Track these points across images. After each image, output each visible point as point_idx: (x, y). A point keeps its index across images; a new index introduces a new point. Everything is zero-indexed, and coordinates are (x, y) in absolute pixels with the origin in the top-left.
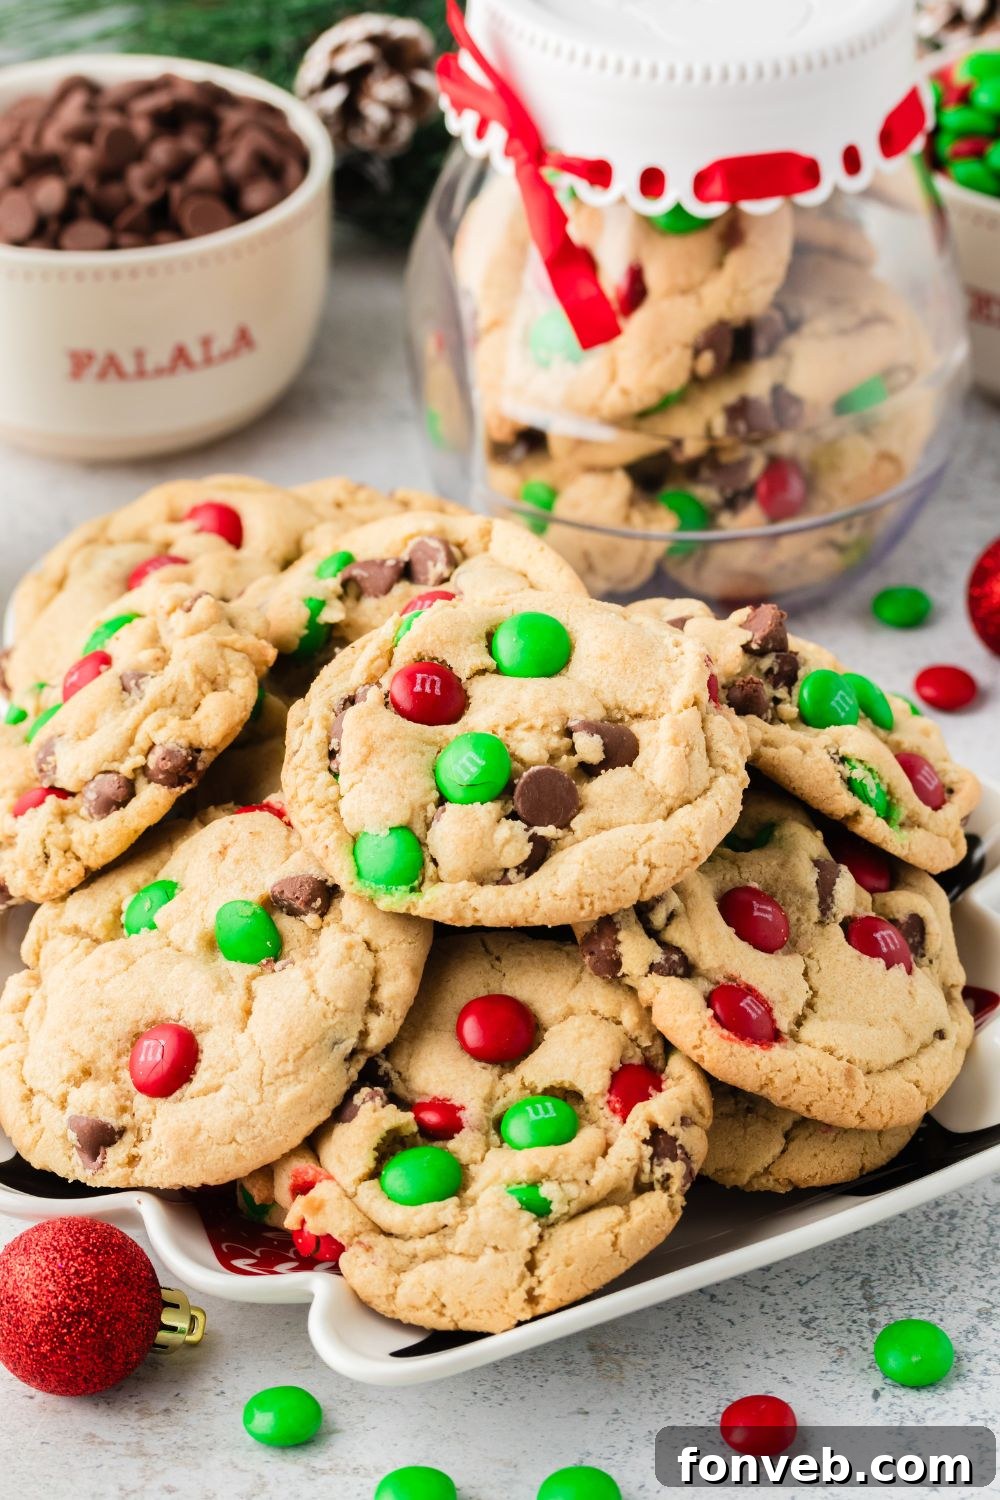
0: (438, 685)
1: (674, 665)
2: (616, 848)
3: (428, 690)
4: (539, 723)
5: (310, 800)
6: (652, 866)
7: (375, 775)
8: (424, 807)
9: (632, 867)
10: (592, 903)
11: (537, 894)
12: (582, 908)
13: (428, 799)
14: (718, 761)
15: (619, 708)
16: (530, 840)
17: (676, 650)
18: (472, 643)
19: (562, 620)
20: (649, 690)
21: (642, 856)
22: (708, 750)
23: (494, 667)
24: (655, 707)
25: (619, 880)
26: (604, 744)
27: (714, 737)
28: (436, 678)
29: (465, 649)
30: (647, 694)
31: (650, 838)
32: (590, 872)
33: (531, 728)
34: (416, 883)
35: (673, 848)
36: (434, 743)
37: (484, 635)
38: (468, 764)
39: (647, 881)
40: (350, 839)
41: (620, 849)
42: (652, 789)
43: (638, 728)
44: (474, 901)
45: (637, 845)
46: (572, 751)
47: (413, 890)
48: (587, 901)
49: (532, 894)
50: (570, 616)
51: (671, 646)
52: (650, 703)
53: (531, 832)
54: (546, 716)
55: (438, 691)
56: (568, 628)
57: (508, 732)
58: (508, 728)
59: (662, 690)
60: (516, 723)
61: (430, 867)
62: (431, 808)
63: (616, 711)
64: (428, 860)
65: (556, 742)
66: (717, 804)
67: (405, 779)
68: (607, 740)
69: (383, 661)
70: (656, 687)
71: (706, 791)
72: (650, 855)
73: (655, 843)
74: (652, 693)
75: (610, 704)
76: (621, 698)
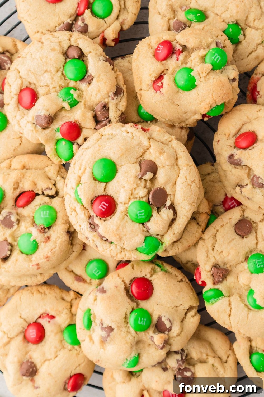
0: (105, 204)
1: (134, 138)
2: (185, 189)
3: (105, 207)
4: (135, 186)
5: (117, 254)
6: (193, 182)
7: (126, 238)
8: (143, 231)
9: (192, 187)
10: (194, 202)
11: (185, 216)
12: (194, 205)
13: (142, 228)
14: (167, 142)
15: (137, 159)
16: (169, 209)
17: (130, 134)
18: (96, 186)
19: (101, 157)
20: (138, 148)
21: (190, 183)
22: (162, 143)
23: (105, 183)
24: (144, 150)
25: (193, 193)
28: (103, 203)
29: (97, 189)
30: (139, 150)
31: (186, 177)
32: (188, 200)
33: (135, 189)
34: (161, 243)
35: (191, 173)
36: (124, 215)
37: (94, 181)
38: (141, 214)
40: (136, 251)
41: (185, 188)
42: (170, 167)
43: (147, 157)
44: (176, 232)
45: (186, 182)
46: (146, 181)
47: (162, 245)
48: (194, 204)
49: (184, 217)
50: (101, 154)
51: (127, 134)
52: (142, 150)
53: (167, 208)
54: (134, 183)
55: (107, 205)
57: (133, 195)
58: (131, 195)
61: (159, 237)
62: (145, 229)
63: (138, 160)
64: (156, 237)
65: (142, 184)
66: (181, 151)
67: (133, 232)
68: (149, 171)
69: (86, 212)
70: (139, 146)
71: (175, 151)
72: (191, 180)
73: (188, 177)
74: (139, 148)
75: (135, 160)
76: (135, 157)
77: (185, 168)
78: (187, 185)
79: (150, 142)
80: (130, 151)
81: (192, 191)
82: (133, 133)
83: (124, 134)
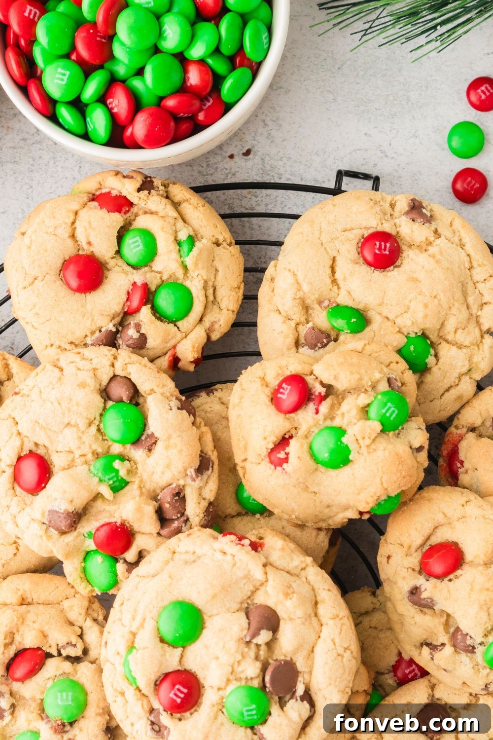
0: (182, 688)
1: (237, 565)
3: (182, 696)
4: (239, 657)
6: (346, 649)
9: (344, 660)
13: (250, 736)
15: (242, 603)
16: (302, 701)
17: (229, 557)
19: (174, 598)
21: (341, 651)
23: (181, 649)
24: (254, 586)
25: (347, 670)
26: (266, 629)
27: (285, 566)
28: (177, 686)
29: (167, 661)
30: (246, 587)
31: (333, 641)
32: (337, 683)
33: (239, 662)
35: (343, 632)
36: (217, 711)
37: (161, 644)
38: (250, 713)
39: (352, 653)
41: (333, 661)
42: (303, 620)
43: (260, 599)
45: (334, 651)
46: (258, 646)
50: (175, 593)
51: (224, 557)
52: (251, 587)
53: (298, 698)
54: (237, 651)
55: (185, 691)
56: (181, 599)
57: (234, 674)
59: (248, 577)
60: (233, 667)
63: (243, 605)
65: (252, 654)
68: (265, 627)
70: (245, 581)
71: (313, 590)
72: (343, 647)
73: (337, 641)
74: (246, 585)
75: (238, 606)
76: (239, 600)
77: (331, 622)
78: (335, 655)
79: (266, 573)
80: (229, 590)
81: (344, 666)
82: (234, 556)
83: (219, 555)
